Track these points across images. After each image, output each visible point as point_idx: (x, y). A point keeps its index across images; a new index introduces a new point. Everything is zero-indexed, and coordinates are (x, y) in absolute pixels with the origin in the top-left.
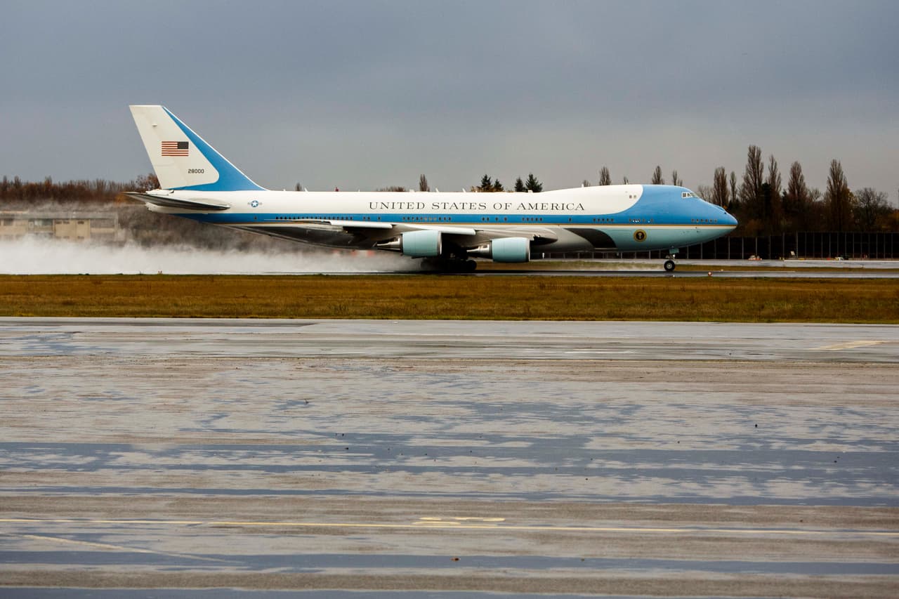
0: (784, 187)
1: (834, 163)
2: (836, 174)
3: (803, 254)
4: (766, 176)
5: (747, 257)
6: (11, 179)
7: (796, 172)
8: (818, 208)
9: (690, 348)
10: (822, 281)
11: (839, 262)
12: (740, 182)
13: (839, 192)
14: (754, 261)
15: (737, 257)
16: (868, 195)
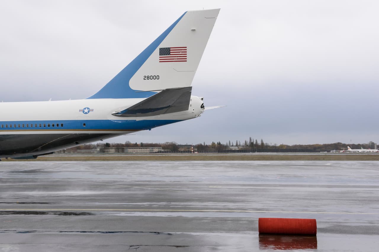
0: (255, 143)
1: (262, 139)
2: (262, 141)
3: (257, 152)
4: (252, 141)
5: (250, 153)
6: (147, 143)
7: (256, 141)
8: (259, 146)
9: (244, 164)
10: (260, 155)
11: (263, 153)
12: (248, 142)
13: (262, 144)
14: (251, 153)
15: (248, 152)
16: (266, 144)
